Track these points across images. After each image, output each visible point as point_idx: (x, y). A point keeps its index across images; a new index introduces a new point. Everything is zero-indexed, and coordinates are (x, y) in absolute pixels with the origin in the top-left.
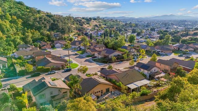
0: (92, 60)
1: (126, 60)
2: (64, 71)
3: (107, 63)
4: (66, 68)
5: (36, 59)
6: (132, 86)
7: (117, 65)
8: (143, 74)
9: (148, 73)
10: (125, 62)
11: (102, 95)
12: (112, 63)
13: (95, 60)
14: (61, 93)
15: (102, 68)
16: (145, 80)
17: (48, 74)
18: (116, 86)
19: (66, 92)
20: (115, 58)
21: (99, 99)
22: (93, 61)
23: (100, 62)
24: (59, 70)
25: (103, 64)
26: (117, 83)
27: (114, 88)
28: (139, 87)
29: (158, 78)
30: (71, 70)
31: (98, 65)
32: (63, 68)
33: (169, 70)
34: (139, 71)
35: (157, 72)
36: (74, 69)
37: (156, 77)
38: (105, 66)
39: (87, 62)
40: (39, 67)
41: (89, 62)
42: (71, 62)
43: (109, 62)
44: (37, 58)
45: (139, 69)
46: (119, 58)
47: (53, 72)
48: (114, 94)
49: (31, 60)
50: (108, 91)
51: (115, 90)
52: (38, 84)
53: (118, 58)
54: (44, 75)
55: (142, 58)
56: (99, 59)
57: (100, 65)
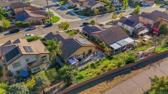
0: (74, 12)
1: (108, 13)
2: (45, 25)
3: (89, 16)
4: (47, 23)
5: (15, 12)
6: (116, 46)
7: (99, 18)
8: (127, 30)
9: (131, 29)
10: (108, 15)
11: (84, 57)
12: (94, 15)
13: (77, 13)
14: (39, 59)
15: (84, 22)
16: (129, 38)
17: (28, 30)
18: (99, 46)
19: (45, 56)
20: (97, 10)
21: (81, 63)
22: (75, 14)
23: (82, 15)
24: (40, 24)
25: (85, 17)
26: (100, 44)
27: (97, 48)
28: (122, 47)
29: (142, 35)
30: (52, 25)
31: (80, 19)
32: (43, 23)
33: (152, 24)
34: (123, 26)
35: (140, 28)
36: (56, 23)
37: (139, 34)
38: (87, 20)
39: (69, 15)
40: (17, 22)
41: (70, 15)
42: (52, 15)
43: (91, 15)
44: (15, 10)
45: (123, 25)
46: (102, 10)
47: (34, 28)
48: (97, 55)
49: (11, 12)
50: (91, 52)
51: (98, 50)
52: (12, 50)
53: (100, 10)
54: (24, 30)
55: (124, 10)
56: (81, 11)
57: (82, 18)
